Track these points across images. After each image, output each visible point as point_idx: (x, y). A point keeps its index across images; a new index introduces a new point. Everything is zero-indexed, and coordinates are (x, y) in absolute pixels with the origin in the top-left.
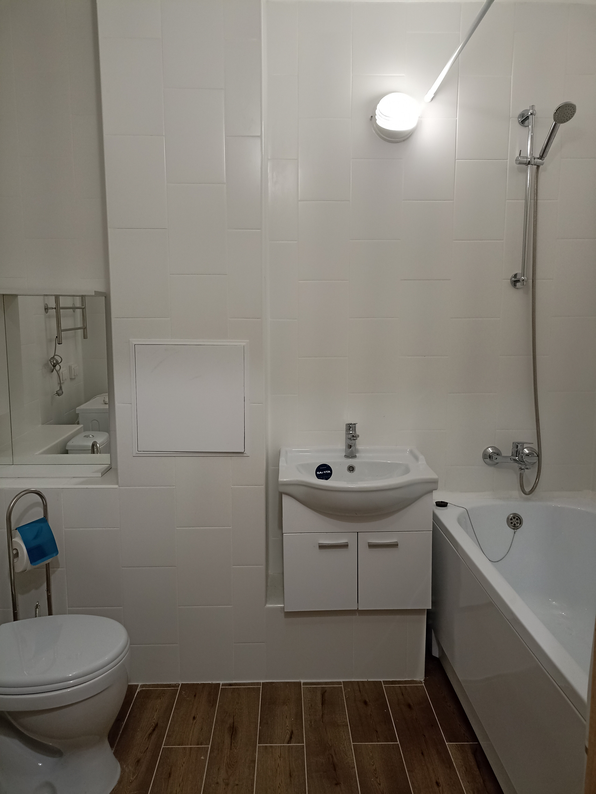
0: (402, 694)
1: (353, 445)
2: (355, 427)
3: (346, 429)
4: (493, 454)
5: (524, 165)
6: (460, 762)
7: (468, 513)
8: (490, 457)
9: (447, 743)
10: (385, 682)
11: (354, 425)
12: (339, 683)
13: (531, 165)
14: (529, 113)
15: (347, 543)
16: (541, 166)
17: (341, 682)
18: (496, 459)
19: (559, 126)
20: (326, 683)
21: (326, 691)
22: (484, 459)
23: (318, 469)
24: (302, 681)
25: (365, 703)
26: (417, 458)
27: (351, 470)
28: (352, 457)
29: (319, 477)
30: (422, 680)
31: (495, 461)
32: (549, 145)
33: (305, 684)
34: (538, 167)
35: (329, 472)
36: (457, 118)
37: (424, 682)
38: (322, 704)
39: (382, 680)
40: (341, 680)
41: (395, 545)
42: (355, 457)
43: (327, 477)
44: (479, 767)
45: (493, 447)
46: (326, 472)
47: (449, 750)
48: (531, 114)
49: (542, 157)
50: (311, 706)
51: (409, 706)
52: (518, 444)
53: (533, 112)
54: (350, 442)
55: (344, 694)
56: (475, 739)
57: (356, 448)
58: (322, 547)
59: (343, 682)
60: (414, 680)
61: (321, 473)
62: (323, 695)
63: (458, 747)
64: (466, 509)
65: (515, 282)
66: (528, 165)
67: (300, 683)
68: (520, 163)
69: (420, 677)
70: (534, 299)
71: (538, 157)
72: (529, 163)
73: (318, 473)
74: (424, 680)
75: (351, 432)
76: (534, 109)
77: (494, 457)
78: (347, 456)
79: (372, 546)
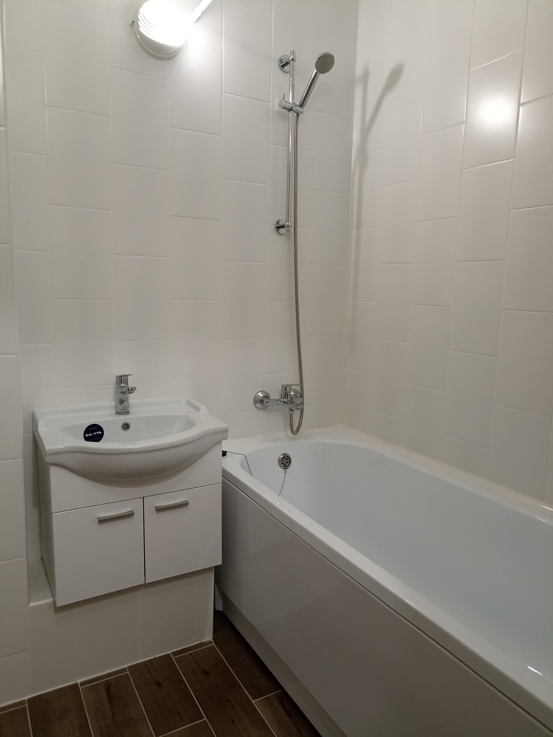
0: (195, 661)
1: (125, 399)
2: (127, 379)
3: (116, 382)
4: (263, 398)
5: (286, 111)
6: (271, 717)
7: (246, 459)
8: (261, 401)
9: (254, 701)
10: (174, 654)
11: (126, 377)
12: (124, 670)
13: (293, 112)
14: (291, 59)
15: (132, 511)
16: (300, 114)
17: (126, 668)
18: (267, 402)
19: (319, 76)
20: (109, 675)
21: (110, 684)
22: (256, 404)
23: (87, 431)
24: (79, 681)
25: (159, 684)
26: (197, 409)
27: (125, 428)
28: (125, 413)
29: (87, 439)
30: (211, 640)
31: (267, 404)
32: (309, 94)
33: (83, 684)
34: (298, 114)
35: (100, 432)
36: (222, 47)
37: (213, 641)
38: (110, 702)
39: (170, 652)
40: (126, 666)
41: (184, 505)
42: (127, 413)
43: (98, 438)
44: (290, 717)
45: (262, 391)
46: (96, 433)
47: (257, 708)
48: (292, 60)
49: (302, 105)
50: (97, 709)
51: (206, 673)
52: (287, 387)
53: (294, 58)
54: (122, 397)
55: (132, 681)
56: (278, 686)
57: (129, 402)
58: (102, 521)
59: (128, 667)
60: (203, 641)
61: (90, 434)
62: (108, 690)
63: (265, 702)
64: (244, 455)
65: (279, 227)
66: (290, 111)
67: (76, 685)
68: (284, 108)
69: (208, 637)
70: (296, 245)
71: (299, 104)
72: (290, 110)
73: (87, 435)
74: (213, 639)
75: (123, 385)
76: (294, 55)
77: (265, 401)
78: (118, 413)
79: (159, 510)
